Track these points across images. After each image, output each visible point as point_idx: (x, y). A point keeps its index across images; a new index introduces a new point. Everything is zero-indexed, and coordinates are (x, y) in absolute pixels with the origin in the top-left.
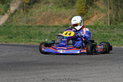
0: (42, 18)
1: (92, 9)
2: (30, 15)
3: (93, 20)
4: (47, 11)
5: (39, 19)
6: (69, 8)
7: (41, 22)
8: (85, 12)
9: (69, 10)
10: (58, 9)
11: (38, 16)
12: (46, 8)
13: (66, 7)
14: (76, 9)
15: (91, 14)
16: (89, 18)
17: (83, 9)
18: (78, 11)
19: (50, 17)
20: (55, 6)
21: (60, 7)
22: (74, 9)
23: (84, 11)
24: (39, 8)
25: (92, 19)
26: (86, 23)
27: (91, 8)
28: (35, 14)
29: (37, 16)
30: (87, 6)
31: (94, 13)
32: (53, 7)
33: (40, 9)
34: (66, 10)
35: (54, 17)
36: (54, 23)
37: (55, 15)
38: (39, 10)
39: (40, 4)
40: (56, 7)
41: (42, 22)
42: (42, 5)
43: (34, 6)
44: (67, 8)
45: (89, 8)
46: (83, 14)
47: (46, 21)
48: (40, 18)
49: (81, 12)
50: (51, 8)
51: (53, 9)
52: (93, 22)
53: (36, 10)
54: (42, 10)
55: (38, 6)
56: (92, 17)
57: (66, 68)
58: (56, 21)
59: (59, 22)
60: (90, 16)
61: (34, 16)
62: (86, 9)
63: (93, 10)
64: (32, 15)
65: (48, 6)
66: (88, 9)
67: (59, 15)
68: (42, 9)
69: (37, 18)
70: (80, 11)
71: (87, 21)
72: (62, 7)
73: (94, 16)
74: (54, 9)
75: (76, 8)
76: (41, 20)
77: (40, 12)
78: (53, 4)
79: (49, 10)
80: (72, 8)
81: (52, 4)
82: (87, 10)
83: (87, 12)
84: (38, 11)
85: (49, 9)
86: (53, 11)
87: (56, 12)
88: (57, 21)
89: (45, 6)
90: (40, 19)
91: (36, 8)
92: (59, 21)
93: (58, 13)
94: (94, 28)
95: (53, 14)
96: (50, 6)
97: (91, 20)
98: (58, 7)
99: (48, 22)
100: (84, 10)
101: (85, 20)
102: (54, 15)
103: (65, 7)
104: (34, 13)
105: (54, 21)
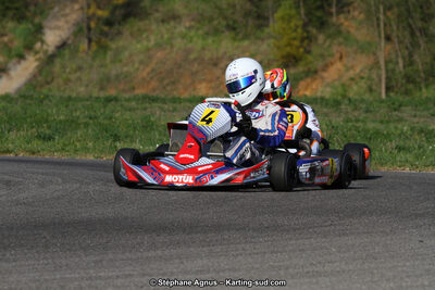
0: (153, 70)
1: (325, 41)
2: (113, 62)
3: (329, 80)
4: (172, 46)
5: (145, 74)
6: (246, 37)
7: (149, 82)
8: (302, 50)
9: (246, 43)
10: (210, 40)
11: (141, 62)
12: (166, 36)
13: (237, 34)
14: (272, 41)
15: (322, 56)
16: (316, 72)
17: (294, 39)
18: (278, 48)
19: (180, 67)
20: (198, 29)
21: (217, 32)
22: (263, 40)
23: (298, 48)
24: (144, 36)
25: (325, 75)
26: (306, 89)
27: (321, 38)
28: (131, 56)
29: (136, 65)
30: (308, 32)
31: (332, 55)
32: (192, 33)
33: (148, 39)
34: (236, 44)
35: (196, 67)
36: (195, 89)
37: (199, 60)
38: (145, 43)
39: (147, 22)
40: (201, 32)
41: (154, 84)
42: (154, 27)
43: (126, 29)
44: (241, 36)
45: (316, 39)
46: (295, 58)
47: (166, 82)
48: (148, 69)
49: (288, 49)
50: (183, 37)
51: (191, 41)
52: (328, 85)
53: (134, 42)
54: (152, 43)
55: (139, 30)
56: (325, 68)
57: (239, 243)
58: (200, 82)
59: (213, 84)
60: (319, 64)
61: (126, 65)
62: (306, 42)
63: (330, 46)
64: (120, 61)
65: (175, 28)
66: (311, 41)
67: (211, 59)
68: (152, 38)
69: (138, 69)
70: (286, 46)
71: (309, 80)
72: (223, 32)
73: (332, 64)
74: (195, 39)
75: (270, 37)
76: (152, 78)
77: (148, 50)
78: (193, 23)
79: (178, 43)
80: (258, 38)
81: (188, 24)
82: (309, 45)
83: (308, 52)
84: (139, 46)
85: (179, 40)
86: (190, 45)
87: (203, 49)
88: (204, 80)
89: (163, 28)
90: (148, 74)
91: (132, 34)
92: (211, 81)
93: (208, 55)
94: (333, 107)
95: (192, 57)
96: (181, 29)
97: (323, 78)
98: (207, 34)
99: (173, 83)
100: (297, 43)
101: (302, 79)
102: (195, 59)
103: (233, 34)
104: (127, 53)
105: (194, 82)
